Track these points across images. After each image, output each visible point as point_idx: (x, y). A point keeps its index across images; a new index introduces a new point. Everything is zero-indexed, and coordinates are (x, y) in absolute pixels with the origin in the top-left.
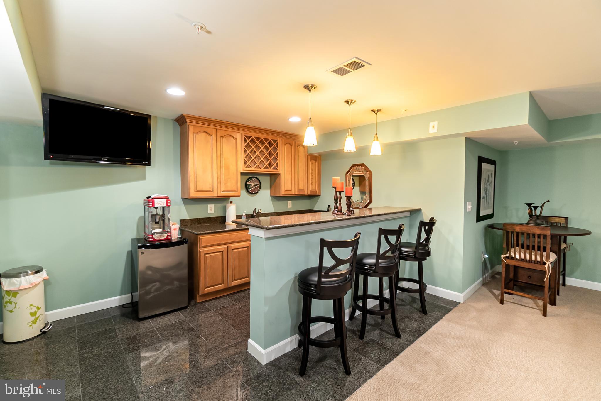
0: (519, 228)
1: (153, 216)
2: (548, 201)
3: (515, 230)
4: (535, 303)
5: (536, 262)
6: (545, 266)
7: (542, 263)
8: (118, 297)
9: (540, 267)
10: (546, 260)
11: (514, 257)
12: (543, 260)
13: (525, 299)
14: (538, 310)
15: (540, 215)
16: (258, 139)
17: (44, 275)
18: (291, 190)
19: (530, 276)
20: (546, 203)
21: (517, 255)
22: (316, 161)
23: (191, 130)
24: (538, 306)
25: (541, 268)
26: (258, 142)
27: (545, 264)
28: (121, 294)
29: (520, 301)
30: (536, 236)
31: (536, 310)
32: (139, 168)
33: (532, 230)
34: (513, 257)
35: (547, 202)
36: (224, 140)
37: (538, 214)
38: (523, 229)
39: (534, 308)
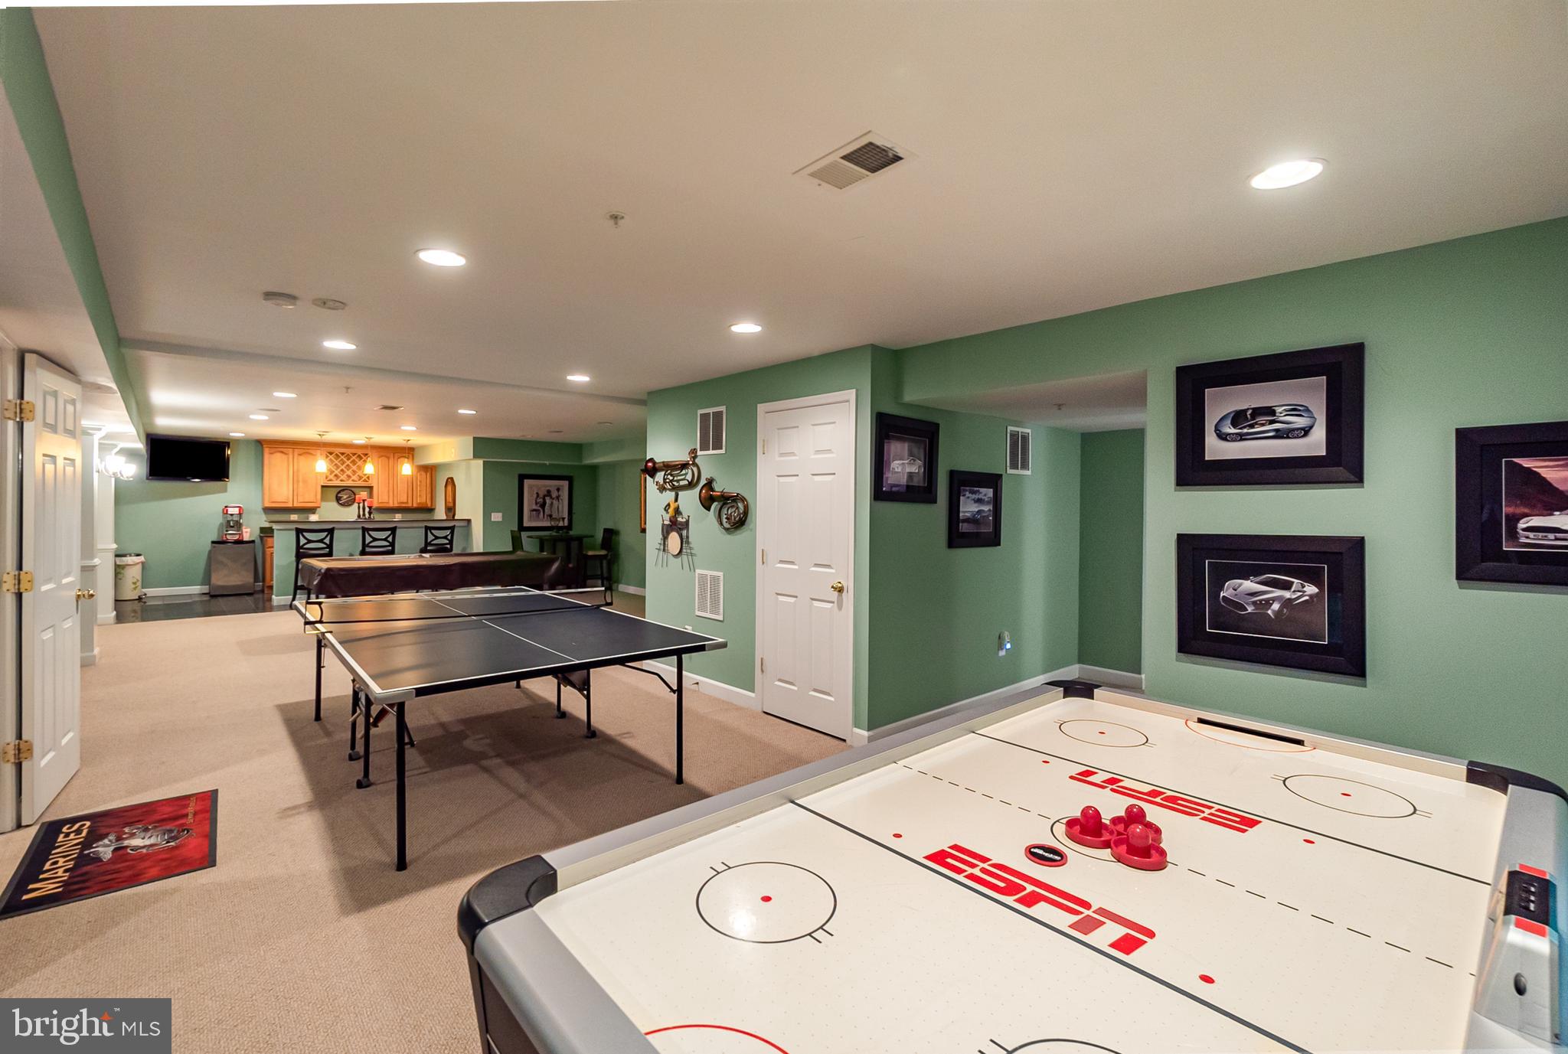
1: (229, 522)
8: (199, 587)
16: (343, 454)
17: (142, 559)
18: (388, 503)
22: (426, 472)
23: (266, 451)
26: (342, 457)
28: (202, 584)
32: (218, 484)
36: (302, 457)
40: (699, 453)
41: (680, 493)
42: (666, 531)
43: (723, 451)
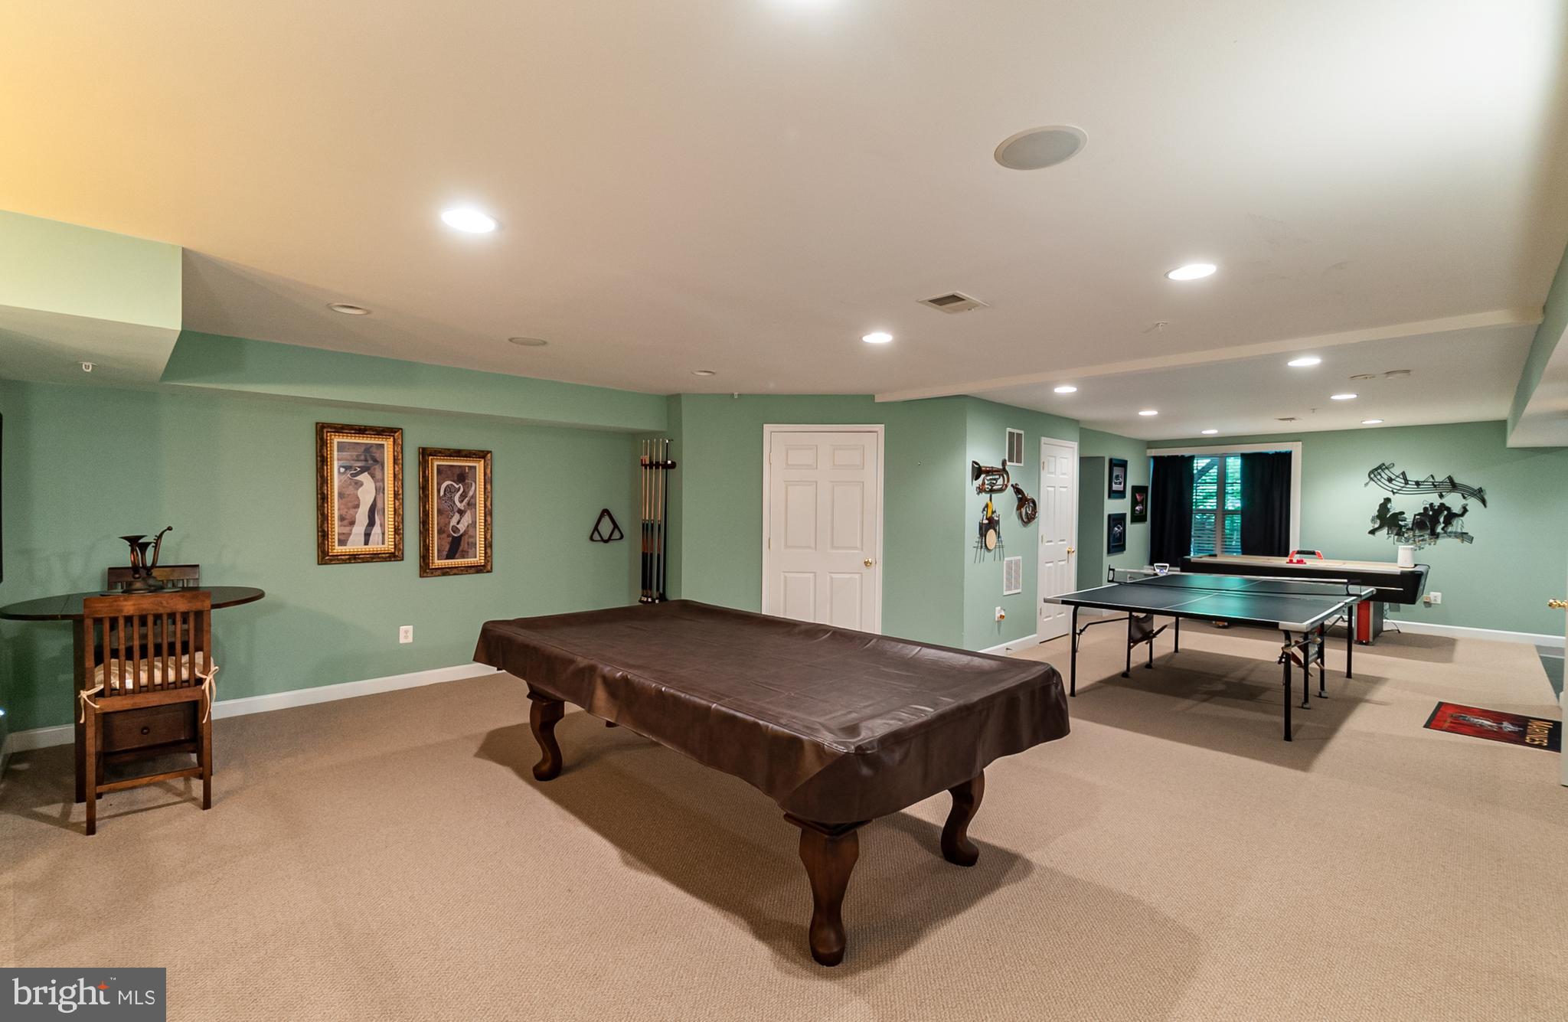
0: (134, 605)
2: (170, 529)
3: (122, 611)
4: (168, 792)
5: (179, 684)
6: (203, 687)
7: (192, 682)
9: (190, 694)
10: (202, 673)
11: (118, 687)
12: (195, 675)
13: (140, 791)
14: (185, 801)
15: (154, 566)
19: (145, 728)
20: (165, 533)
21: (127, 681)
24: (179, 795)
25: (191, 697)
27: (200, 681)
29: (132, 803)
30: (178, 618)
31: (180, 805)
33: (168, 603)
34: (116, 689)
35: (165, 530)
37: (149, 563)
38: (144, 606)
39: (175, 803)
40: (1008, 463)
41: (993, 495)
42: (983, 530)
43: (1022, 465)
